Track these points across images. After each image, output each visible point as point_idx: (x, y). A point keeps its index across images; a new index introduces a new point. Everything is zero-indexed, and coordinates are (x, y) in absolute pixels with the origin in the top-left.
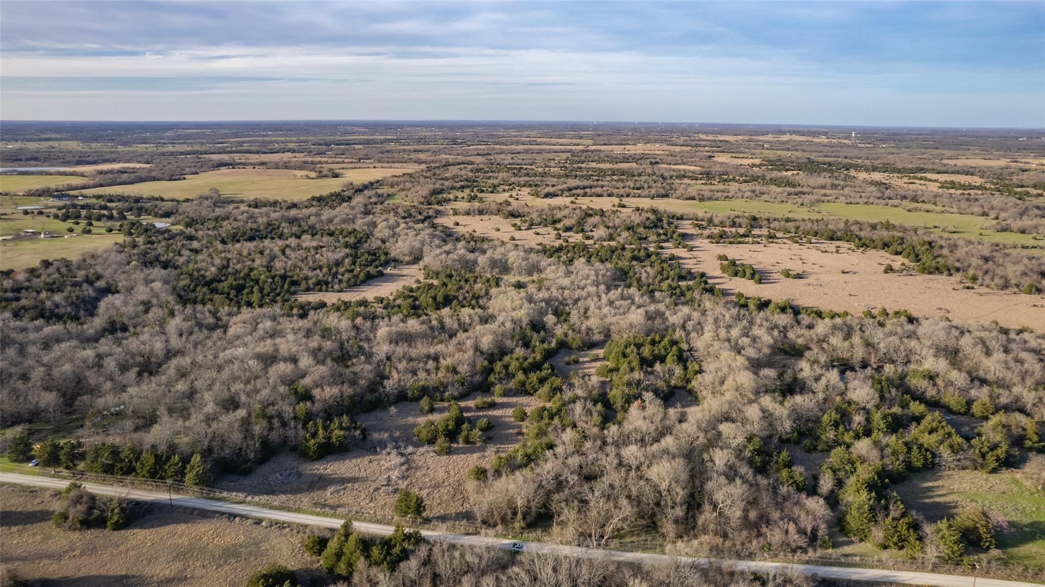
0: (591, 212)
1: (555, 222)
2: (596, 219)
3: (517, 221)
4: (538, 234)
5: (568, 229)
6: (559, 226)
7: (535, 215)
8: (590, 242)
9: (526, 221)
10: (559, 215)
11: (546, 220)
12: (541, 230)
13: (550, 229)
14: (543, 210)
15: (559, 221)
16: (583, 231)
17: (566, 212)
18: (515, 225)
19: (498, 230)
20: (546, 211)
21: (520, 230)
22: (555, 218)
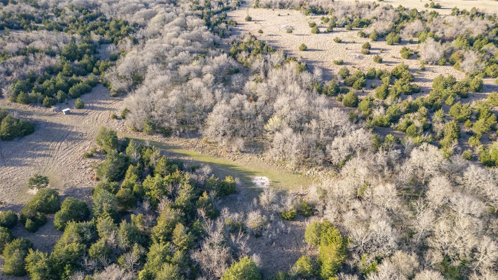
0: (405, 13)
1: (362, 24)
2: (415, 25)
3: (318, 20)
4: (340, 42)
5: (380, 37)
6: (367, 30)
7: (339, 13)
8: (414, 64)
9: (328, 20)
10: (368, 15)
11: (351, 21)
12: (344, 35)
13: (355, 34)
14: (349, 8)
15: (368, 23)
16: (400, 42)
17: (377, 11)
18: (313, 25)
19: (290, 31)
20: (353, 8)
21: (318, 32)
22: (364, 19)
